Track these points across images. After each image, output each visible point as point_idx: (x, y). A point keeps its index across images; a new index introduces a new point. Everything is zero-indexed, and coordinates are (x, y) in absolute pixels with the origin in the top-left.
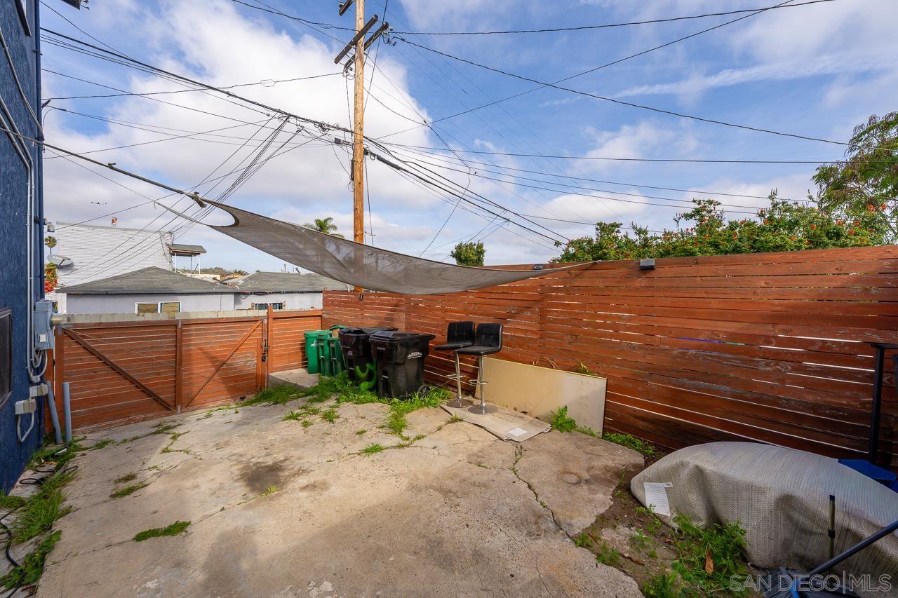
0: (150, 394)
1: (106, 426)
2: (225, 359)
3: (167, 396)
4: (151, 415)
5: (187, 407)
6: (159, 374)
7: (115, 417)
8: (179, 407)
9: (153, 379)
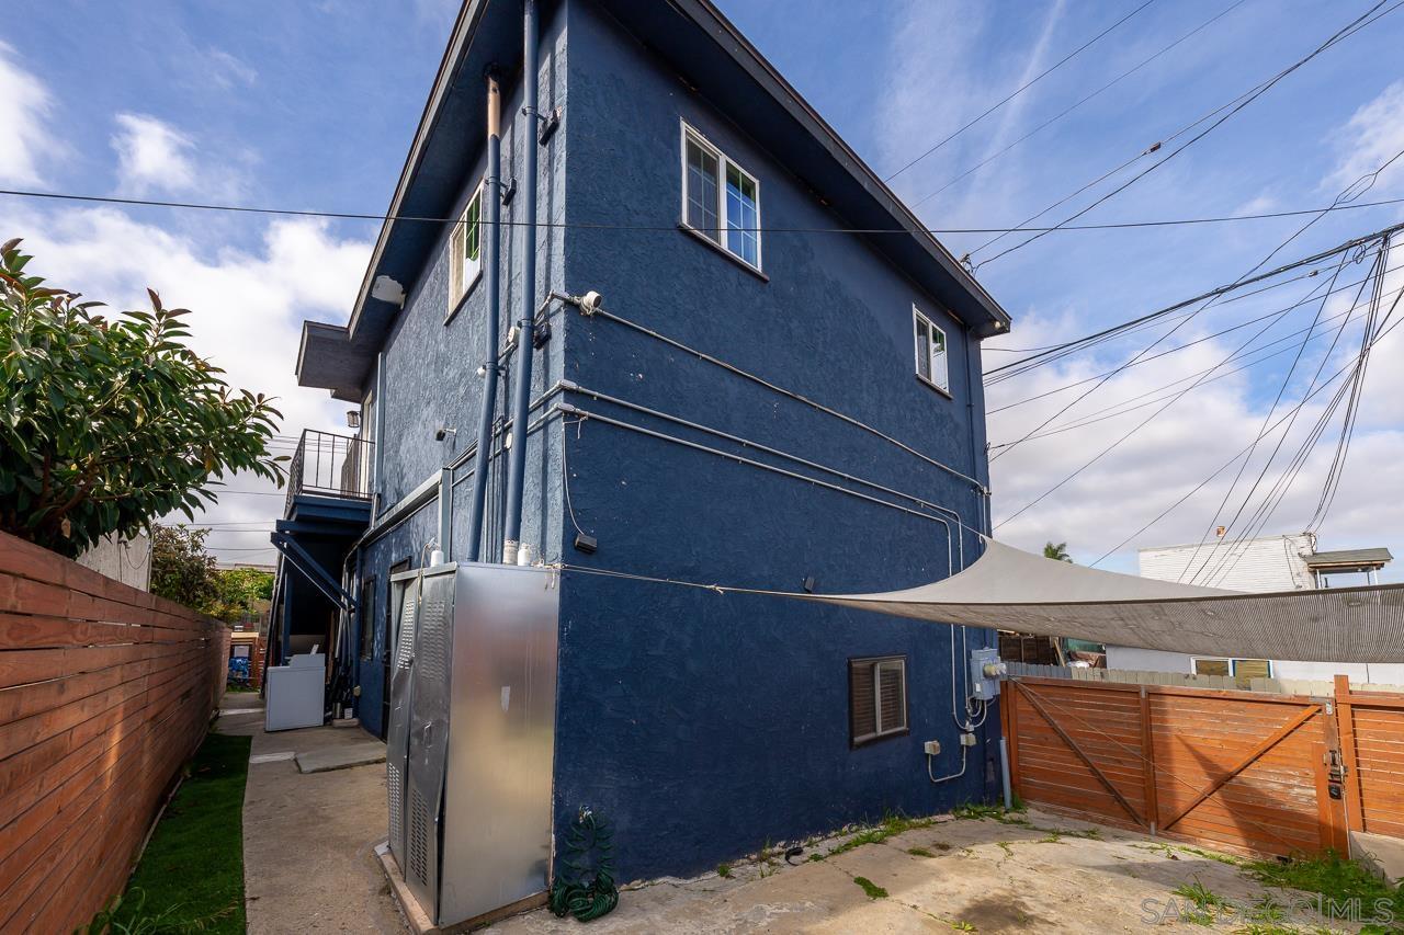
0: (1110, 789)
1: (1059, 811)
2: (1233, 769)
3: (1133, 800)
4: (1113, 820)
5: (1167, 829)
6: (1119, 762)
7: (1069, 804)
8: (1153, 825)
9: (1112, 768)
